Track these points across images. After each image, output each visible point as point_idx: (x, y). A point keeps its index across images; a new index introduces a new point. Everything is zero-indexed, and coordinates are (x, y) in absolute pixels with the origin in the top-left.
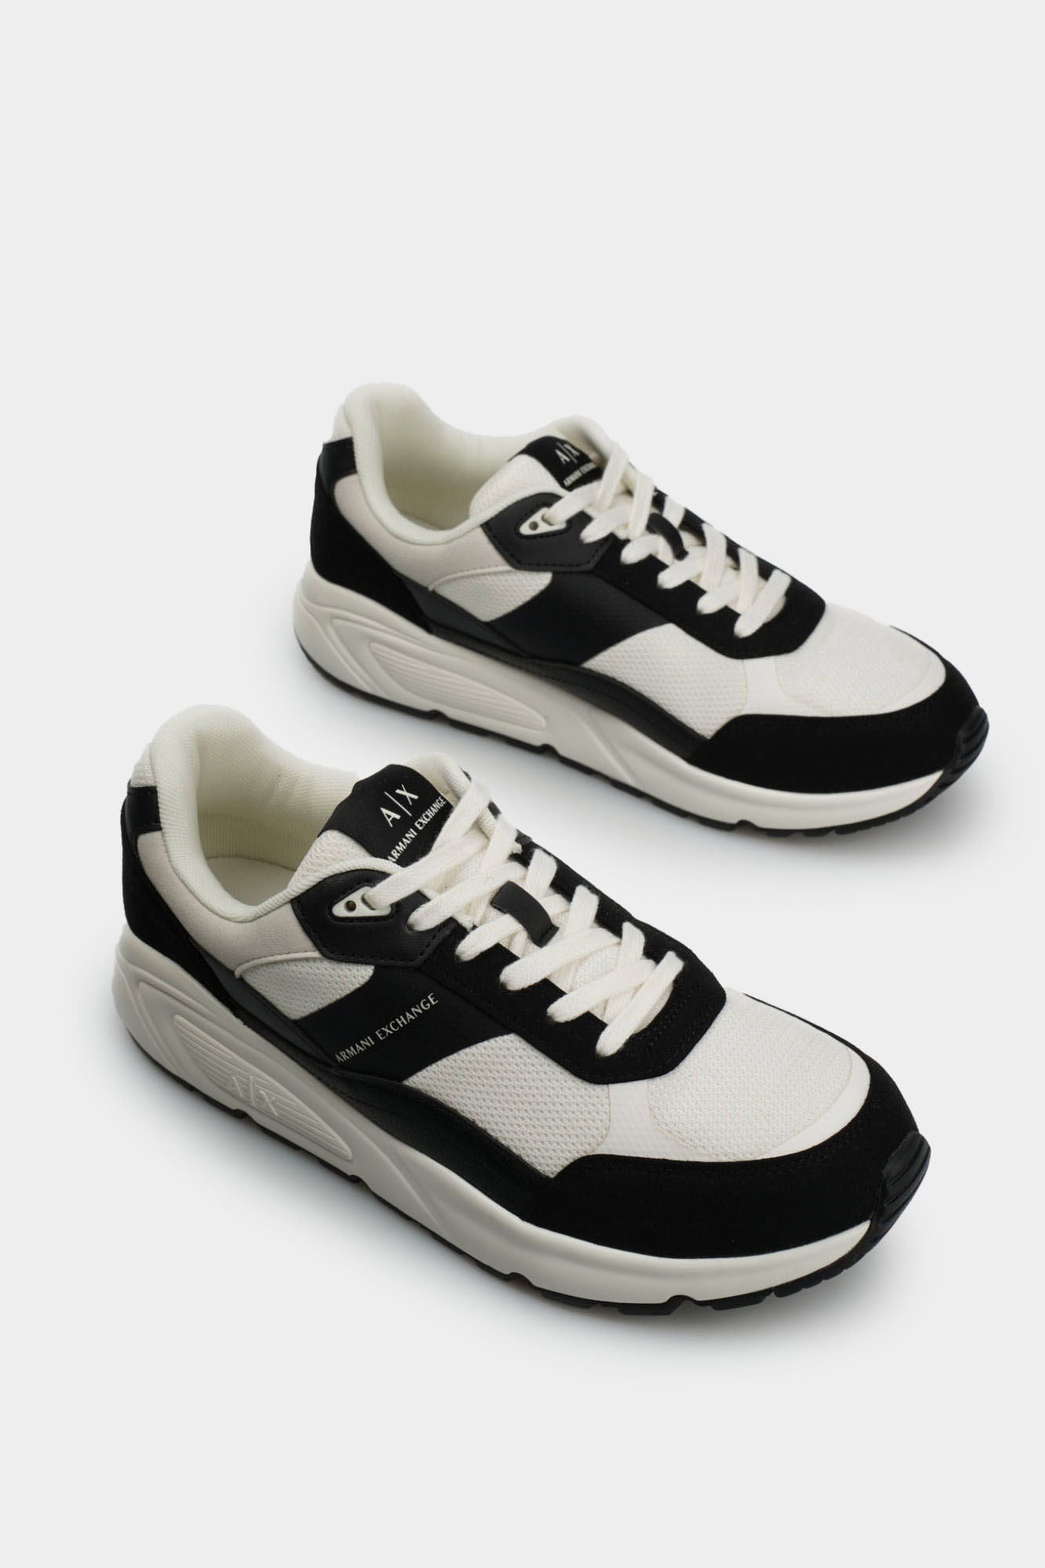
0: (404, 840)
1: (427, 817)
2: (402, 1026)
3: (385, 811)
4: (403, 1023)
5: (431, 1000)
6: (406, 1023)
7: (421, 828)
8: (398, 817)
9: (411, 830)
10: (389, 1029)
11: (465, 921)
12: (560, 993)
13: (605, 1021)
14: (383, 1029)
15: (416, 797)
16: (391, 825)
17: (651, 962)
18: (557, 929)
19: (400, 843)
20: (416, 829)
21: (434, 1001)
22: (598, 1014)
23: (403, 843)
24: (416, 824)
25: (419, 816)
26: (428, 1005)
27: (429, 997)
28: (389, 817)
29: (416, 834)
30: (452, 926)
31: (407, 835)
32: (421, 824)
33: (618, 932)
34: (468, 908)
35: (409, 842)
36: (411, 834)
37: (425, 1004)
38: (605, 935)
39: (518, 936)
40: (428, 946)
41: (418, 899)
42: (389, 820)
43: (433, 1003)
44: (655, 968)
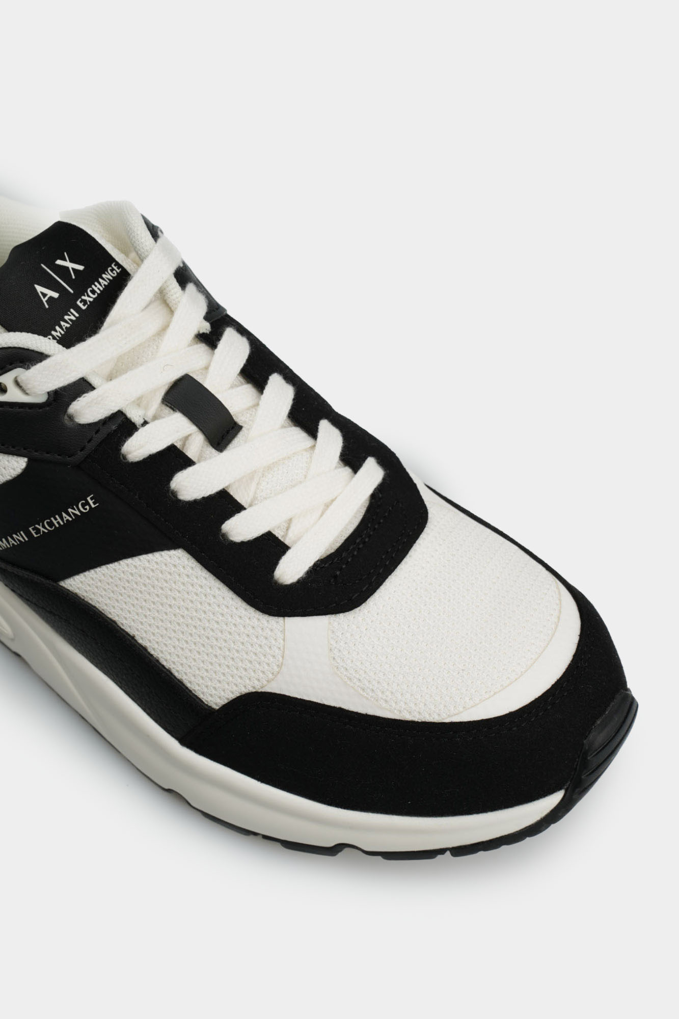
0: (62, 323)
1: (93, 292)
2: (57, 526)
3: (39, 289)
4: (58, 523)
5: (91, 502)
6: (62, 523)
7: (84, 308)
8: (56, 295)
9: (72, 310)
10: (44, 527)
11: (135, 416)
12: (238, 508)
13: (287, 542)
14: (37, 526)
15: (81, 268)
16: (47, 306)
17: (347, 470)
18: (240, 428)
19: (57, 328)
20: (78, 309)
21: (94, 503)
22: (279, 534)
23: (61, 327)
24: (78, 303)
25: (83, 292)
26: (87, 507)
27: (89, 499)
28: (44, 295)
29: (77, 315)
30: (120, 420)
31: (66, 317)
32: (85, 302)
33: (312, 432)
34: (139, 402)
35: (68, 326)
36: (72, 316)
37: (83, 505)
38: (298, 435)
39: (193, 437)
40: (89, 441)
41: (82, 386)
42: (44, 300)
43: (93, 506)
44: (353, 477)
